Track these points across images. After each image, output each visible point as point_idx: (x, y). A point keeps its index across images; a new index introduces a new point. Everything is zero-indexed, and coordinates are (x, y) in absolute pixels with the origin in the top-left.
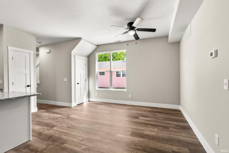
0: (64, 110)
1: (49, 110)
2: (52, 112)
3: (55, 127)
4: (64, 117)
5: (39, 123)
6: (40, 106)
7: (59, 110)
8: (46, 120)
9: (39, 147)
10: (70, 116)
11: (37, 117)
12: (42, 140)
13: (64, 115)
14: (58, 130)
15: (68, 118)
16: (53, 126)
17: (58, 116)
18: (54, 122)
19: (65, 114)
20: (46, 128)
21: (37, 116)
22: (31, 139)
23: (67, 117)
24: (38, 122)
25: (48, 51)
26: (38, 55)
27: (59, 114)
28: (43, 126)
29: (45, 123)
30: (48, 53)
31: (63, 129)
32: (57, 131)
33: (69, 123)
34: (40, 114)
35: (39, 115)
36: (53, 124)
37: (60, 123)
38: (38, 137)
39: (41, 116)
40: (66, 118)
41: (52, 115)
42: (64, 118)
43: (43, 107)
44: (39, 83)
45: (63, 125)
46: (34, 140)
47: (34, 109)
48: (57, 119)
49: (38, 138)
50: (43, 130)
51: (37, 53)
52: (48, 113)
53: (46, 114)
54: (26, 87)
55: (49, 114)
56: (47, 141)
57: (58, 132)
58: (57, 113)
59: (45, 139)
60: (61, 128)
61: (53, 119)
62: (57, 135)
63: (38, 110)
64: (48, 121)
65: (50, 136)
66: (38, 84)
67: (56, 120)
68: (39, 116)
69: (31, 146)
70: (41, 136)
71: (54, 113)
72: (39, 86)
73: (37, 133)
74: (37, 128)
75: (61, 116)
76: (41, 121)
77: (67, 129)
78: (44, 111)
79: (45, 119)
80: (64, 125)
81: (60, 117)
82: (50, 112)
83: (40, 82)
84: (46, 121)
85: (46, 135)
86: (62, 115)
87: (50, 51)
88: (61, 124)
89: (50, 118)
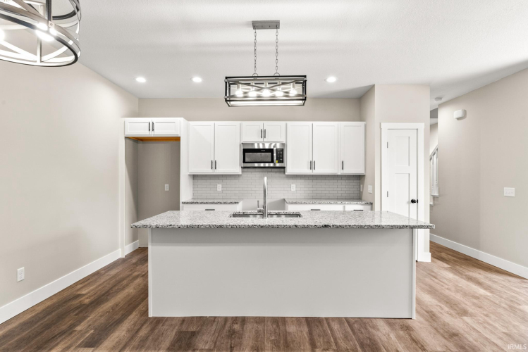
0: (503, 283)
1: (458, 267)
2: (466, 276)
3: (469, 318)
4: (497, 302)
5: (432, 291)
6: (438, 251)
7: (487, 277)
8: (447, 289)
9: (427, 341)
10: (521, 307)
11: (430, 274)
12: (434, 331)
13: (501, 297)
14: (475, 327)
15: (512, 309)
16: (464, 313)
17: (481, 291)
18: (468, 303)
19: (505, 296)
20: (446, 309)
21: (429, 272)
22: (414, 317)
23: (510, 306)
24: (431, 287)
25: (458, 113)
26: (434, 127)
27: (486, 289)
28: (440, 301)
29: (445, 296)
30: (458, 119)
31: (492, 332)
32: (474, 329)
33: (514, 326)
34: (436, 270)
35: (433, 272)
36: (464, 305)
37: (485, 312)
38: (427, 320)
39: (438, 277)
40: (504, 305)
41: (463, 283)
42: (500, 306)
43: (443, 255)
44: (436, 194)
45: (491, 322)
46: (419, 322)
47: (423, 254)
48: (477, 298)
49: (427, 323)
50: (441, 311)
51: (434, 121)
52: (455, 274)
53: (450, 275)
54: (408, 203)
55: (457, 277)
56: (446, 338)
57: (475, 335)
58: (479, 283)
59: (441, 331)
60: (485, 328)
61: (465, 294)
62: (471, 339)
63: (432, 260)
64: (453, 294)
65: (454, 331)
66: (434, 198)
67: (475, 301)
68: (433, 274)
69: (413, 330)
70: (434, 320)
71: (470, 279)
72: (436, 202)
73: (427, 312)
74: (428, 299)
75: (489, 294)
76: (438, 287)
77: (505, 339)
78: (446, 265)
79: (447, 287)
80: (497, 325)
81: (486, 298)
82: (459, 273)
83: (439, 192)
84: (447, 291)
85: (444, 324)
86: (492, 292)
87: (465, 112)
88: (487, 316)
89: (458, 290)
